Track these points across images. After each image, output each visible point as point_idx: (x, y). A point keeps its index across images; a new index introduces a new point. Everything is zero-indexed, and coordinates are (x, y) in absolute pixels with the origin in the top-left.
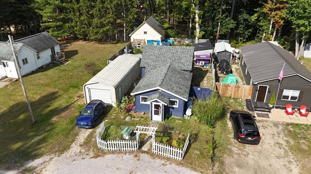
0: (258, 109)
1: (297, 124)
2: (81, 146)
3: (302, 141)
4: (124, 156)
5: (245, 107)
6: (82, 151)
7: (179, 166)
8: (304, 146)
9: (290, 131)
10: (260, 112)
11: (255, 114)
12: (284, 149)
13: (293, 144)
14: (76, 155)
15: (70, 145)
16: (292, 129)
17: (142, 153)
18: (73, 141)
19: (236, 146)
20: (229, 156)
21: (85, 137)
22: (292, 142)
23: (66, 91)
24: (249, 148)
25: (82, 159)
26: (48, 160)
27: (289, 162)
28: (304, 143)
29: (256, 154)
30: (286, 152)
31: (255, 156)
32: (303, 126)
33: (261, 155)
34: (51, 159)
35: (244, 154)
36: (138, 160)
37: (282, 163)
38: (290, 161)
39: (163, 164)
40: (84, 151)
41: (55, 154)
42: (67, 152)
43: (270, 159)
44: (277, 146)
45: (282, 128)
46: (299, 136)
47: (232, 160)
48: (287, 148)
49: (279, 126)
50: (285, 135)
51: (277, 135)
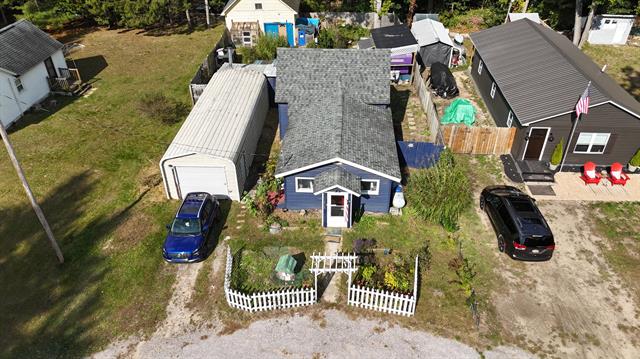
0: (531, 177)
1: (609, 204)
2: (188, 306)
3: (626, 241)
4: (290, 319)
5: (504, 174)
6: (196, 318)
7: (409, 328)
8: (631, 252)
9: (599, 220)
10: (536, 183)
11: (527, 188)
12: (598, 262)
13: (610, 249)
14: (185, 331)
15: (165, 307)
16: (602, 216)
17: (327, 308)
18: (168, 296)
19: (508, 267)
20: (500, 292)
21: (193, 284)
22: (608, 245)
23: (111, 169)
24: (533, 268)
25: (202, 338)
26: (125, 350)
27: (613, 290)
28: (630, 245)
29: (550, 281)
30: (602, 268)
31: (548, 285)
32: (620, 206)
33: (559, 283)
34: (132, 348)
35: (528, 285)
36: (323, 325)
37: (601, 295)
38: (615, 289)
39: (377, 330)
40: (199, 318)
41: (138, 335)
42: (162, 325)
43: (577, 289)
44: (583, 256)
45: (582, 215)
46: (618, 230)
47: (508, 300)
48: (602, 260)
49: (577, 210)
50: (592, 230)
51: (577, 232)
